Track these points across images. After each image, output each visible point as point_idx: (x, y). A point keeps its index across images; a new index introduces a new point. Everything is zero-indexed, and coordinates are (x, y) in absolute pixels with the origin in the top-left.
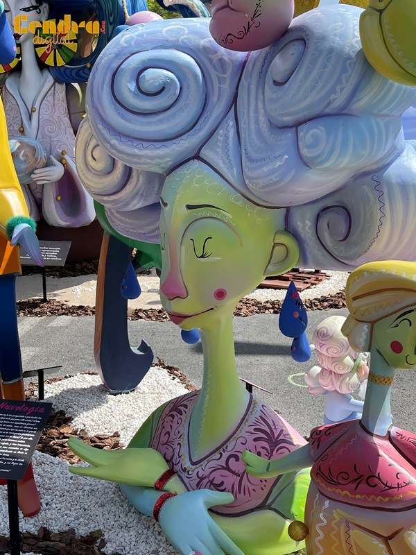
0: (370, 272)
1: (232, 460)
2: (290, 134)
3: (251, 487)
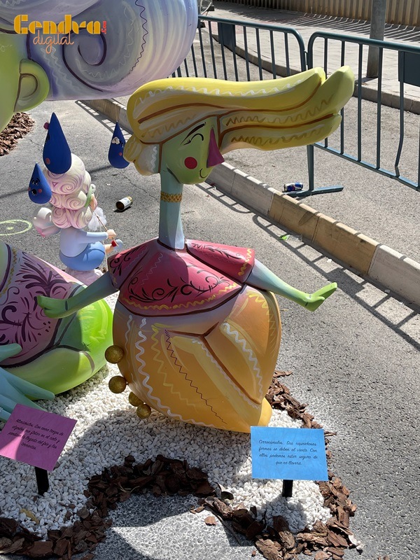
0: (157, 91)
1: (9, 312)
3: (36, 332)
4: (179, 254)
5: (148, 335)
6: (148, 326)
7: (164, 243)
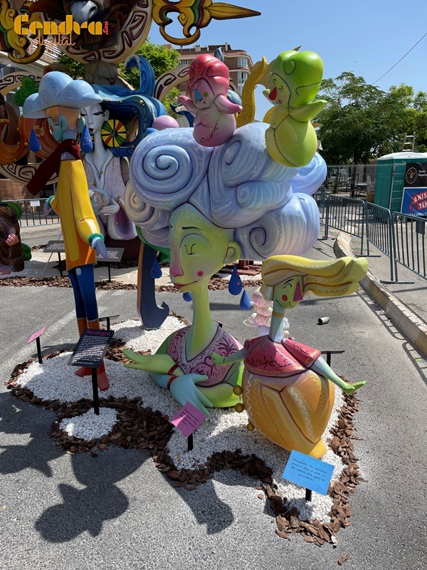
1: (208, 359)
2: (233, 191)
3: (217, 372)
4: (275, 344)
5: (252, 383)
6: (252, 379)
7: (270, 338)
